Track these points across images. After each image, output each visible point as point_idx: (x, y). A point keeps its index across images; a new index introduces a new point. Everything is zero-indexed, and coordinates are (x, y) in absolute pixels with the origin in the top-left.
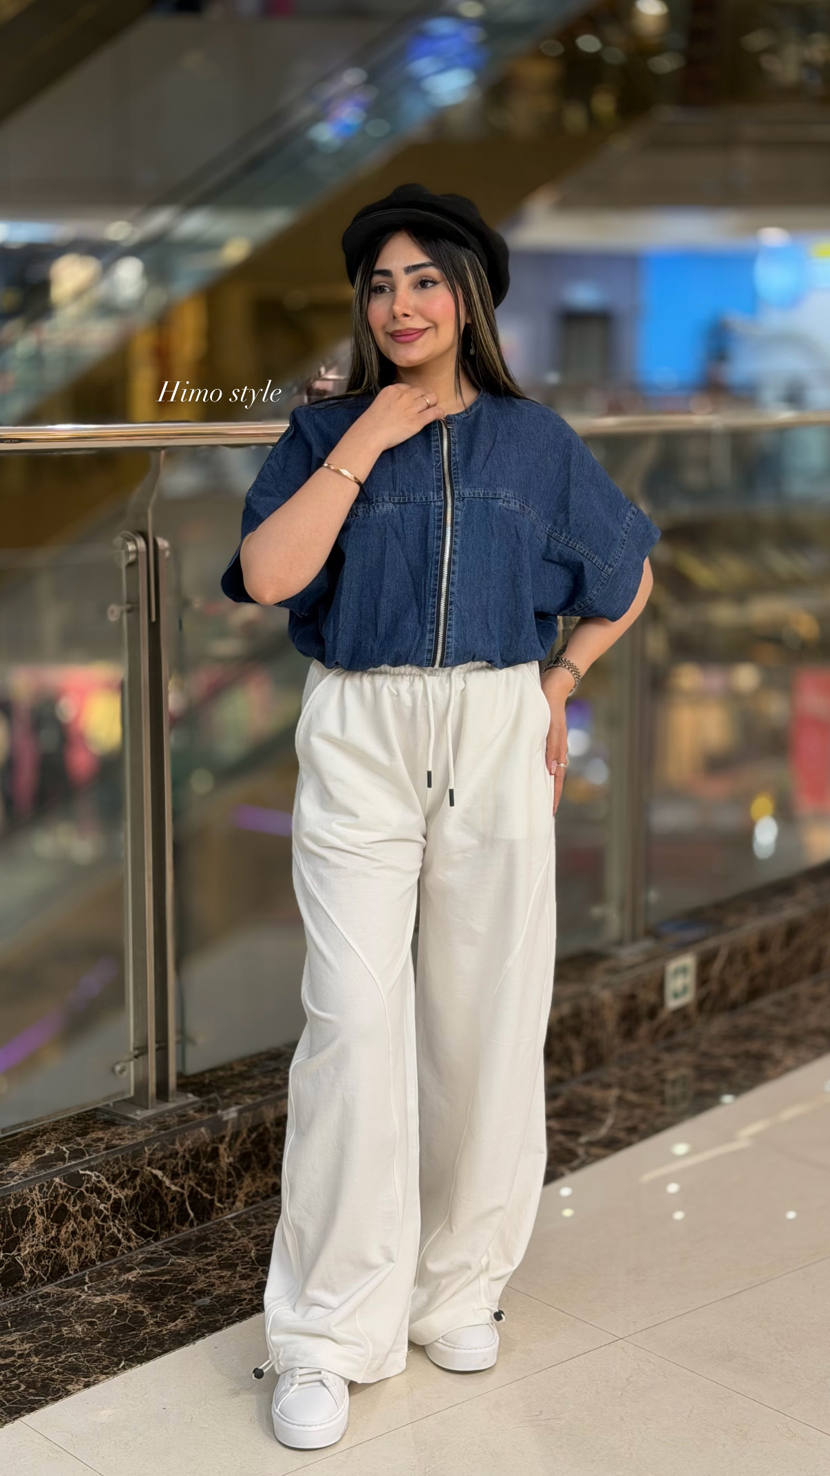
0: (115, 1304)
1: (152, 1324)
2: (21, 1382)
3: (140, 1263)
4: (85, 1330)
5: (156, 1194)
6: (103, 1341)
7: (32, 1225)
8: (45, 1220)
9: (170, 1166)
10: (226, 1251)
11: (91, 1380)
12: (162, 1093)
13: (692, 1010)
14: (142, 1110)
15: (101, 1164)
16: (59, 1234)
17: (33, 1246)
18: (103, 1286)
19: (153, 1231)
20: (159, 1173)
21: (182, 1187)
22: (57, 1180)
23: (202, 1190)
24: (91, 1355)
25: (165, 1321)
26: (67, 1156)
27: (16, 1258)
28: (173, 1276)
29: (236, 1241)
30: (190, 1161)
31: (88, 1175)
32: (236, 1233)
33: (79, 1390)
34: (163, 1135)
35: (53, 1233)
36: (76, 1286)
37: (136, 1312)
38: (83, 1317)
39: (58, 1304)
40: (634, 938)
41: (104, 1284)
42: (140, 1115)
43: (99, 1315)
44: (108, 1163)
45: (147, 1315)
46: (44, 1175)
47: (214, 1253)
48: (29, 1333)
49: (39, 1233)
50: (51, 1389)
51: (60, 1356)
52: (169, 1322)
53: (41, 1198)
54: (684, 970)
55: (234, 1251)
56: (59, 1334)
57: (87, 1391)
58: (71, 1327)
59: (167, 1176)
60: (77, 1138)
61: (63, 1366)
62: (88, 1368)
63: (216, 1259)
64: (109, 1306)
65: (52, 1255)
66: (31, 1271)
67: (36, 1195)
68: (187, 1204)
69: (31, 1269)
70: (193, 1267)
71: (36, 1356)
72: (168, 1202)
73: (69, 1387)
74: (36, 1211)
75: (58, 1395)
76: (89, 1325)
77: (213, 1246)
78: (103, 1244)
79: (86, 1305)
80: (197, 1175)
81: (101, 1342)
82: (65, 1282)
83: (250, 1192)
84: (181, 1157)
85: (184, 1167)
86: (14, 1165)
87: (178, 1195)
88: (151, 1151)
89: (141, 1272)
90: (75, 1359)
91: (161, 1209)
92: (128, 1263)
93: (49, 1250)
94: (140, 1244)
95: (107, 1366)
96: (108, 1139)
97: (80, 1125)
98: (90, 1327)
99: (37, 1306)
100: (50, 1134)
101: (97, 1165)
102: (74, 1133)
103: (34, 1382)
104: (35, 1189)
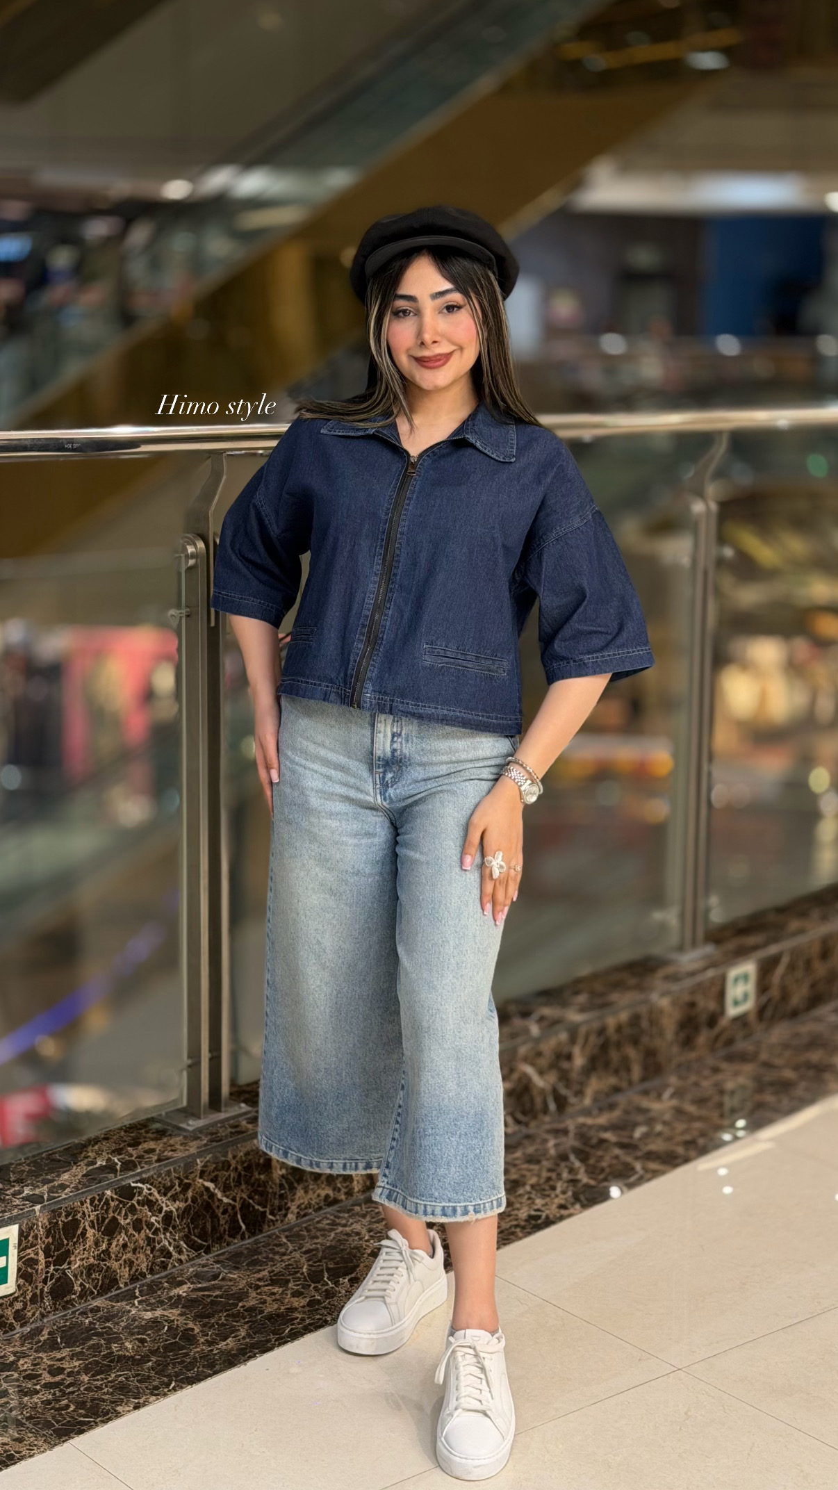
0: (166, 1321)
1: (203, 1343)
2: (70, 1401)
3: (191, 1277)
4: (136, 1347)
5: (208, 1206)
6: (154, 1359)
7: (82, 1238)
8: (96, 1232)
9: (222, 1179)
10: (278, 1265)
11: (141, 1401)
12: (215, 1102)
13: (752, 1018)
14: (194, 1120)
15: (152, 1176)
16: (109, 1247)
17: (83, 1259)
18: (154, 1301)
19: (204, 1243)
20: (211, 1185)
21: (234, 1199)
22: (108, 1193)
23: (253, 1201)
24: (139, 1375)
25: (216, 1339)
26: (118, 1167)
27: (66, 1271)
28: (225, 1291)
29: (289, 1255)
30: (243, 1173)
31: (139, 1188)
32: (288, 1247)
33: (129, 1411)
34: (215, 1147)
35: (104, 1247)
36: (127, 1300)
37: (186, 1330)
38: (133, 1334)
39: (108, 1320)
40: (694, 944)
41: (154, 1299)
42: (192, 1125)
43: (149, 1332)
44: (160, 1175)
45: (198, 1333)
46: (96, 1188)
47: (266, 1267)
48: (78, 1349)
49: (90, 1246)
50: (101, 1410)
51: (109, 1375)
52: (220, 1340)
53: (92, 1211)
54: (745, 977)
55: (285, 1266)
56: (109, 1351)
57: (137, 1413)
58: (121, 1344)
59: (219, 1189)
60: (129, 1148)
61: (113, 1386)
62: (137, 1388)
63: (267, 1274)
64: (159, 1322)
65: (103, 1268)
66: (81, 1285)
67: (87, 1208)
68: (239, 1216)
69: (81, 1283)
70: (245, 1282)
71: (86, 1375)
72: (220, 1215)
73: (119, 1409)
74: (87, 1224)
75: (107, 1417)
76: (139, 1342)
77: (264, 1260)
78: (154, 1257)
79: (136, 1320)
80: (249, 1187)
81: (151, 1361)
82: (115, 1295)
83: (303, 1204)
84: (233, 1169)
85: (236, 1180)
86: (66, 1176)
87: (230, 1208)
88: (203, 1164)
89: (192, 1286)
90: (126, 1378)
91: (212, 1222)
92: (178, 1277)
93: (99, 1264)
94: (191, 1257)
95: (157, 1386)
96: (160, 1150)
97: (132, 1135)
98: (140, 1345)
99: (87, 1321)
100: (102, 1144)
101: (149, 1177)
102: (126, 1143)
103: (84, 1403)
104: (86, 1202)
